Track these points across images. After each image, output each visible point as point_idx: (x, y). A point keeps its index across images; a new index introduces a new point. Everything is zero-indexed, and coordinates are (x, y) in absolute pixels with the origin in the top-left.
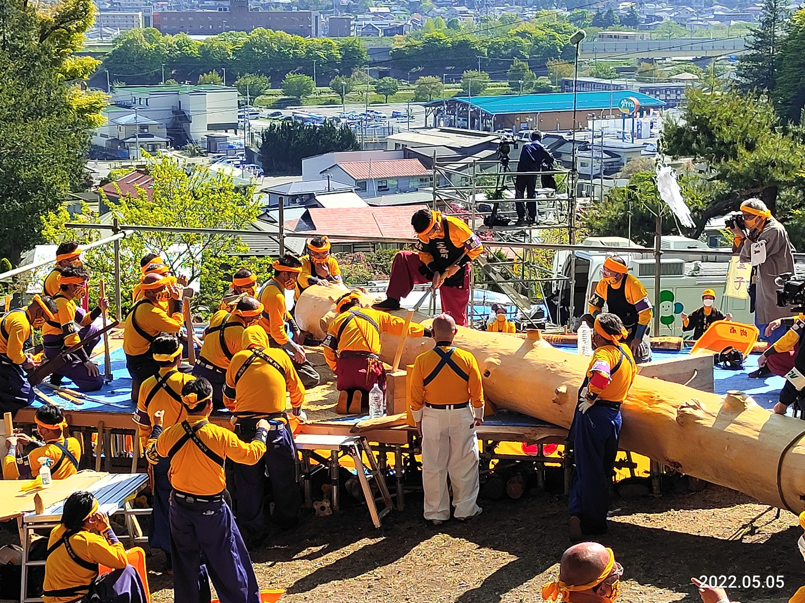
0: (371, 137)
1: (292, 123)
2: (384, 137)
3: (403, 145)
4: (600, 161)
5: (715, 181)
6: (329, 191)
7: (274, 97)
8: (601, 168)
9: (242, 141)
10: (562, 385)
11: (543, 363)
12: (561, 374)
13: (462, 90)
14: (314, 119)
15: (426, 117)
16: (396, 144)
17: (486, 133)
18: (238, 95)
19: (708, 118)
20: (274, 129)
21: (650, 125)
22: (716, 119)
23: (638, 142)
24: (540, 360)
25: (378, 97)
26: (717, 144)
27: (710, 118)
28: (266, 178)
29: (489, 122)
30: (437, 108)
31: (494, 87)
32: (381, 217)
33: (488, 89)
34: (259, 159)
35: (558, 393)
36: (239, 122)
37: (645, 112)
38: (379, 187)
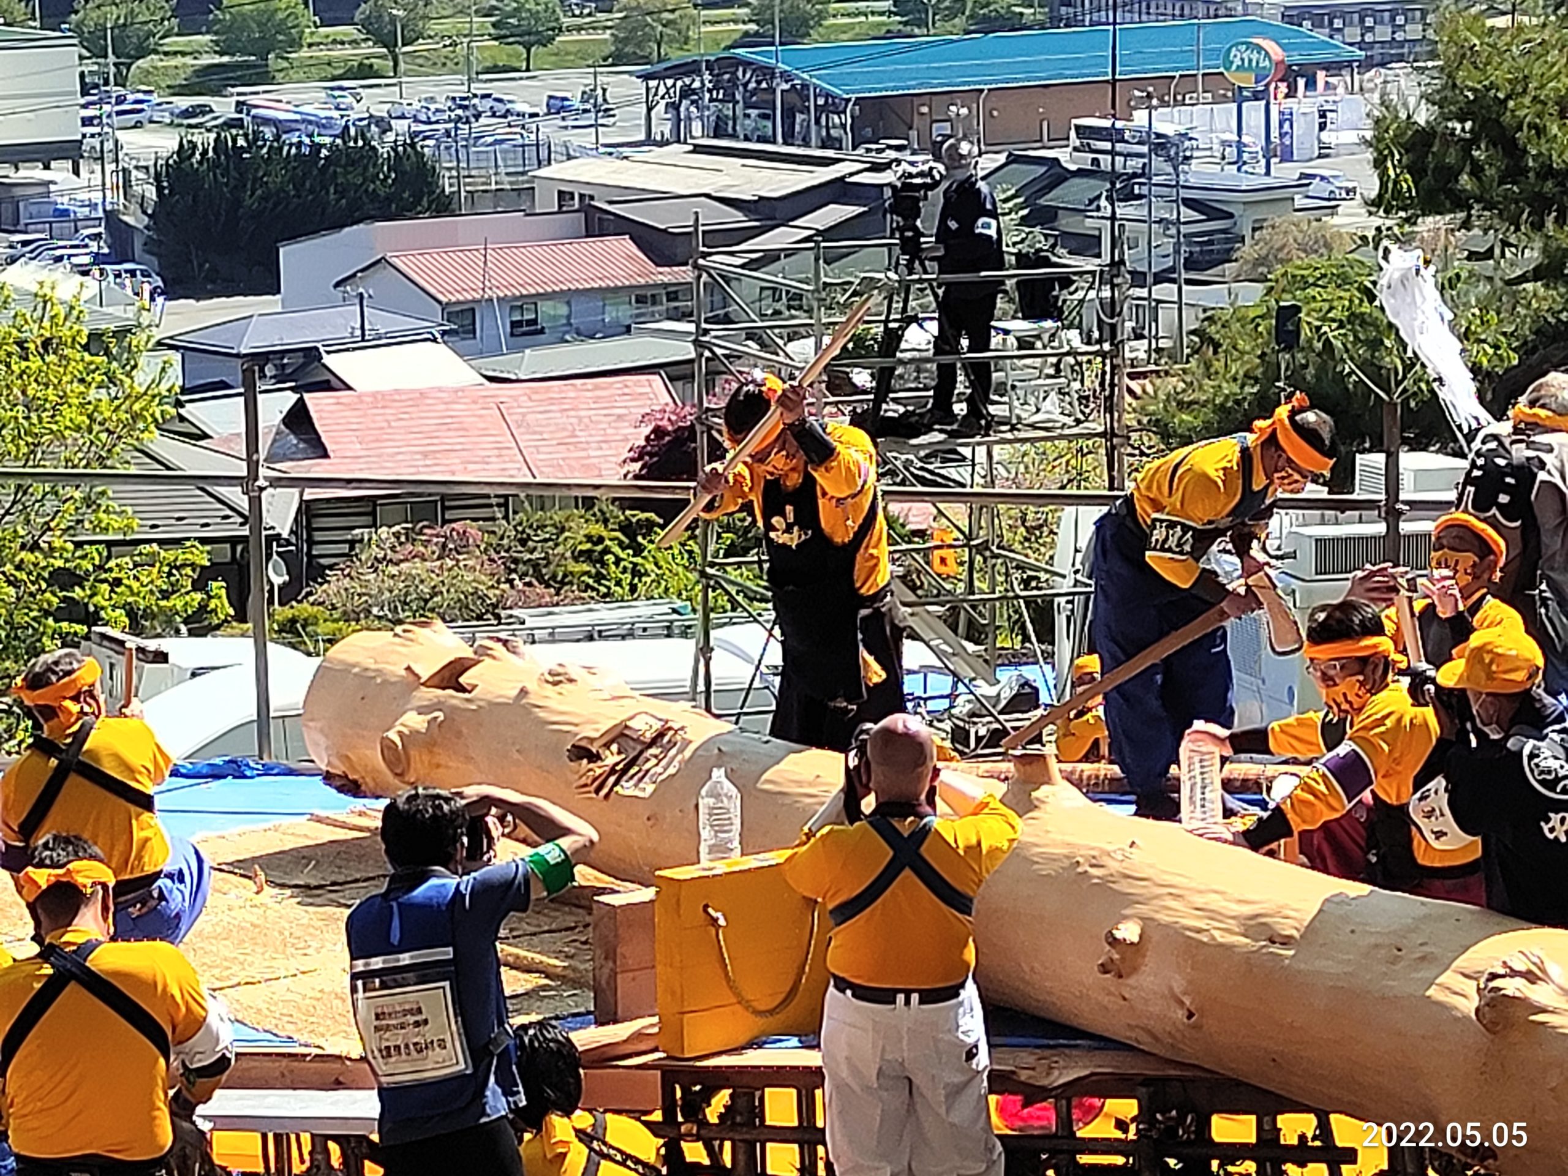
0: (483, 172)
1: (246, 135)
2: (523, 173)
3: (582, 196)
4: (1173, 231)
5: (1529, 286)
6: (365, 341)
7: (188, 60)
8: (1177, 252)
9: (97, 197)
10: (1126, 918)
11: (1065, 851)
12: (1124, 886)
13: (753, 27)
14: (310, 122)
15: (649, 110)
16: (560, 193)
17: (830, 153)
18: (81, 58)
19: (1501, 95)
20: (193, 154)
21: (1318, 120)
22: (1527, 101)
23: (1285, 172)
24: (1055, 846)
25: (503, 54)
26: (1531, 174)
27: (1509, 97)
28: (168, 303)
29: (837, 120)
30: (679, 83)
31: (849, 15)
32: (524, 415)
33: (832, 21)
34: (150, 246)
35: (1113, 942)
36: (84, 136)
37: (1301, 82)
38: (514, 324)
